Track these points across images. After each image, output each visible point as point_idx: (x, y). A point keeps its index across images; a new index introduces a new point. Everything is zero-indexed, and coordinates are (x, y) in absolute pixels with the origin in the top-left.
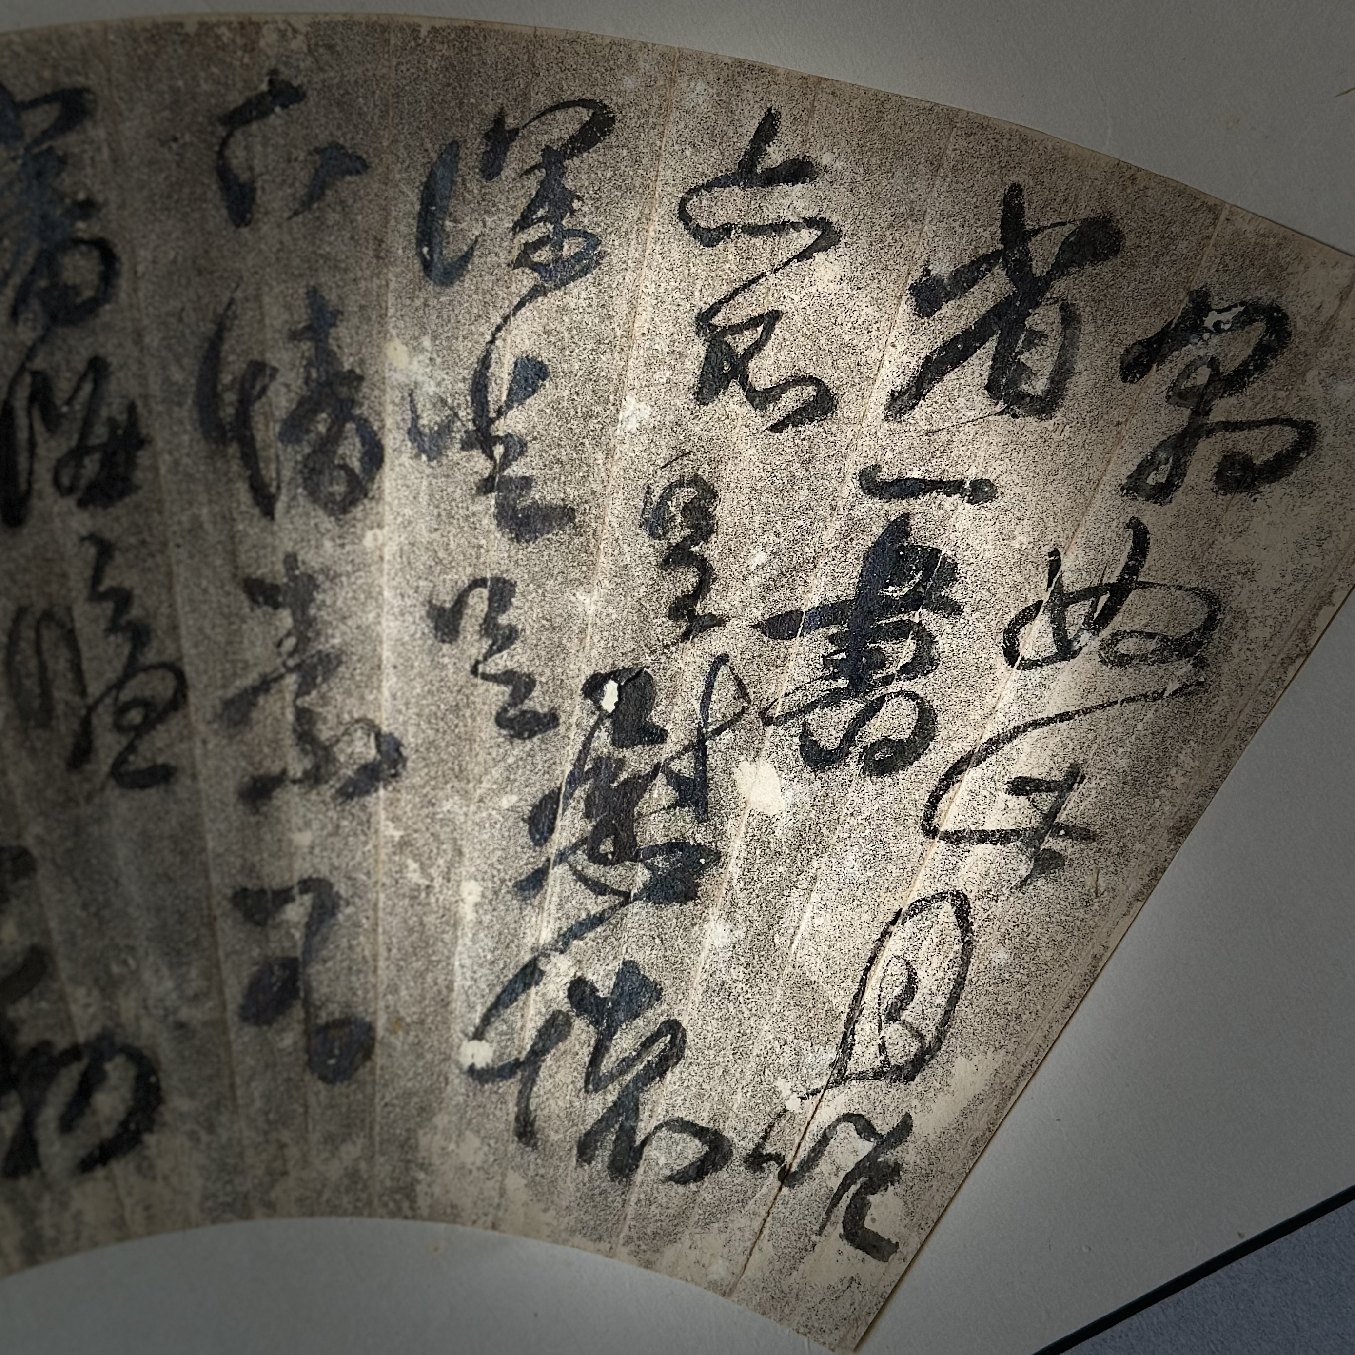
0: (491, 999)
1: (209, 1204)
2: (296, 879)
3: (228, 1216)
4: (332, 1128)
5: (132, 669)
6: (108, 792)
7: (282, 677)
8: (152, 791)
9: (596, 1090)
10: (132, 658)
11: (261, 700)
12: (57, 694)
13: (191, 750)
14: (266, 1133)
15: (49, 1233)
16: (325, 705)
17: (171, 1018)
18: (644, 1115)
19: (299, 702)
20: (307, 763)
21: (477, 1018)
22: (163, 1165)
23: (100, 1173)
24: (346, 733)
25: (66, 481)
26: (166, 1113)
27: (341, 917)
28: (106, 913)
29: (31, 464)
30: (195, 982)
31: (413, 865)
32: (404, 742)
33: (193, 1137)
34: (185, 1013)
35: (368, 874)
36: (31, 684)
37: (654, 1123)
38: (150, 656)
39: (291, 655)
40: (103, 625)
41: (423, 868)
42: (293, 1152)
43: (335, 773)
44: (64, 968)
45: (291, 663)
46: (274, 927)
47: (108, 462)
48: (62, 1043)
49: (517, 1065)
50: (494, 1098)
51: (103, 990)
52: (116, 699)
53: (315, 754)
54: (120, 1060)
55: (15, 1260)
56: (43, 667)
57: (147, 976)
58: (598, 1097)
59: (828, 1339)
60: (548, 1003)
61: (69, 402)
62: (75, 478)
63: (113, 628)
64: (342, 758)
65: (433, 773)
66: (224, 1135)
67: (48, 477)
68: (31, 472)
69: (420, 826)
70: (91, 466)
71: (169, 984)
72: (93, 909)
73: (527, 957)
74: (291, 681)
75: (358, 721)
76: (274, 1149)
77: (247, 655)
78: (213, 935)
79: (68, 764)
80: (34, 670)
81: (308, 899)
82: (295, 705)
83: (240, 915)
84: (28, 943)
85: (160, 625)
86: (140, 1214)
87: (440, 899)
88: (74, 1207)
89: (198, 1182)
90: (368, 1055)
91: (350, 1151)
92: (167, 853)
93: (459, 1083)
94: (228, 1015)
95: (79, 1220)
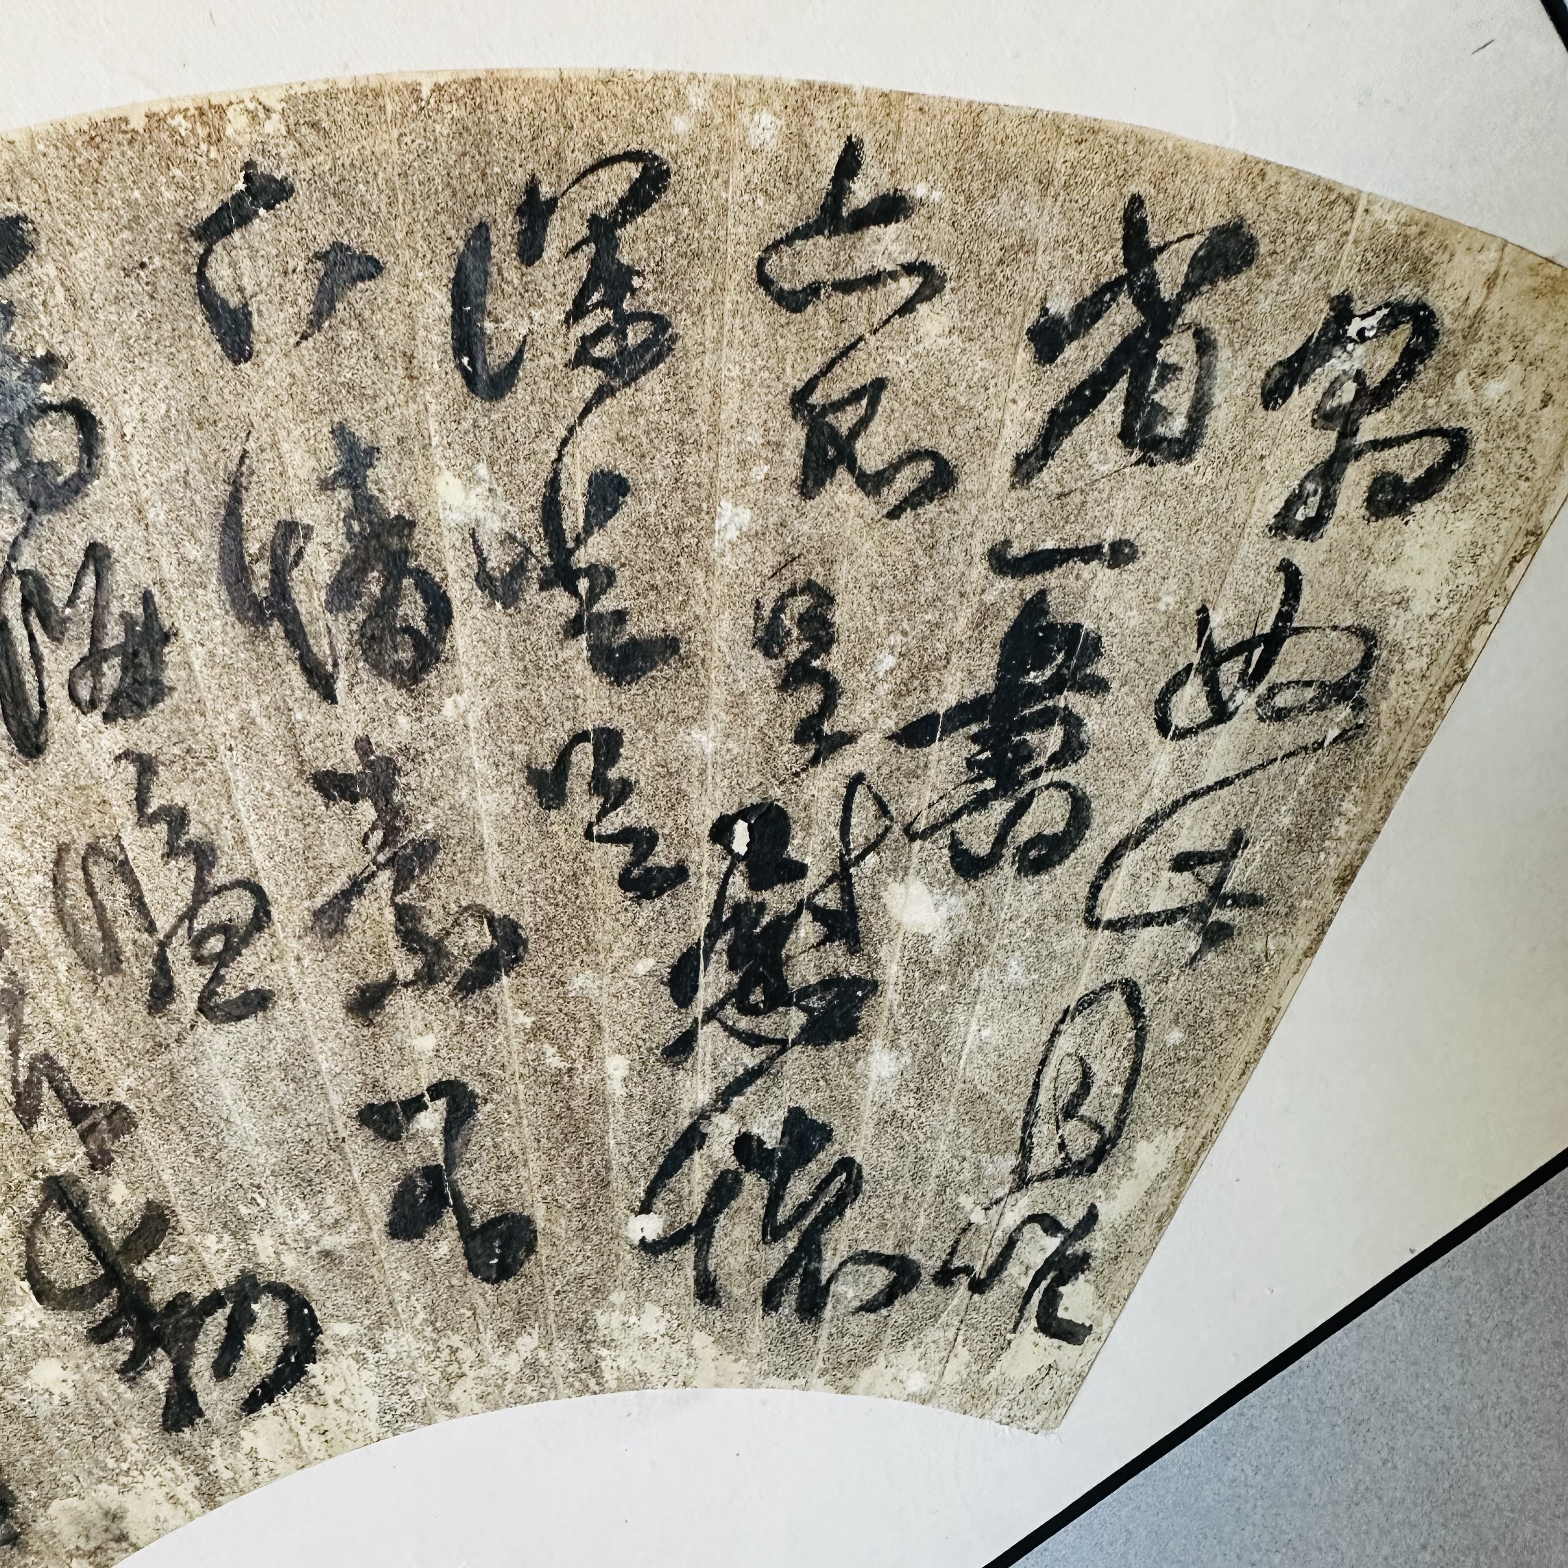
0: (654, 1171)
1: (388, 1417)
2: (425, 1085)
3: (411, 1426)
4: (505, 1325)
5: (201, 894)
6: (200, 1030)
7: (373, 875)
8: (250, 1020)
9: (775, 1240)
10: (200, 880)
11: (355, 902)
12: (122, 935)
13: (285, 970)
14: (435, 1341)
15: (226, 1475)
16: (426, 899)
17: (314, 1249)
18: (827, 1254)
19: (398, 899)
20: (418, 962)
21: (641, 1192)
22: (331, 1391)
23: (267, 1409)
24: (456, 923)
25: (84, 694)
26: (326, 1341)
27: (480, 1116)
28: (223, 1156)
29: (41, 682)
30: (335, 1209)
31: (550, 1050)
32: (522, 923)
33: (359, 1358)
34: (328, 1242)
35: (503, 1067)
36: (90, 929)
37: (838, 1260)
38: (219, 877)
39: (380, 849)
40: (160, 849)
41: (562, 1051)
42: (467, 1354)
43: (450, 969)
44: (186, 1220)
45: (381, 858)
46: (409, 1139)
47: (130, 669)
48: (200, 1292)
49: (689, 1228)
50: (671, 1266)
51: (234, 1234)
52: (190, 929)
53: (424, 952)
54: (266, 1298)
55: (195, 1505)
56: (99, 908)
57: (280, 1211)
58: (778, 1246)
59: (1030, 1424)
60: (714, 1164)
62: (96, 690)
63: (172, 852)
64: (456, 952)
65: (558, 951)
66: (391, 1351)
67: (62, 694)
68: (42, 690)
69: (553, 1008)
70: (111, 673)
71: (305, 1216)
72: (207, 1155)
73: (687, 1123)
74: (385, 878)
75: (466, 909)
76: (445, 1354)
77: (331, 858)
78: (344, 1158)
79: (150, 1007)
80: (90, 912)
81: (441, 1103)
82: (394, 904)
83: (368, 1132)
84: (143, 1200)
85: (225, 840)
86: (317, 1440)
87: (585, 1078)
88: (246, 1446)
89: (372, 1402)
90: (531, 1249)
91: (527, 1343)
92: (277, 1083)
93: (630, 1260)
94: (374, 1235)
95: (254, 1457)
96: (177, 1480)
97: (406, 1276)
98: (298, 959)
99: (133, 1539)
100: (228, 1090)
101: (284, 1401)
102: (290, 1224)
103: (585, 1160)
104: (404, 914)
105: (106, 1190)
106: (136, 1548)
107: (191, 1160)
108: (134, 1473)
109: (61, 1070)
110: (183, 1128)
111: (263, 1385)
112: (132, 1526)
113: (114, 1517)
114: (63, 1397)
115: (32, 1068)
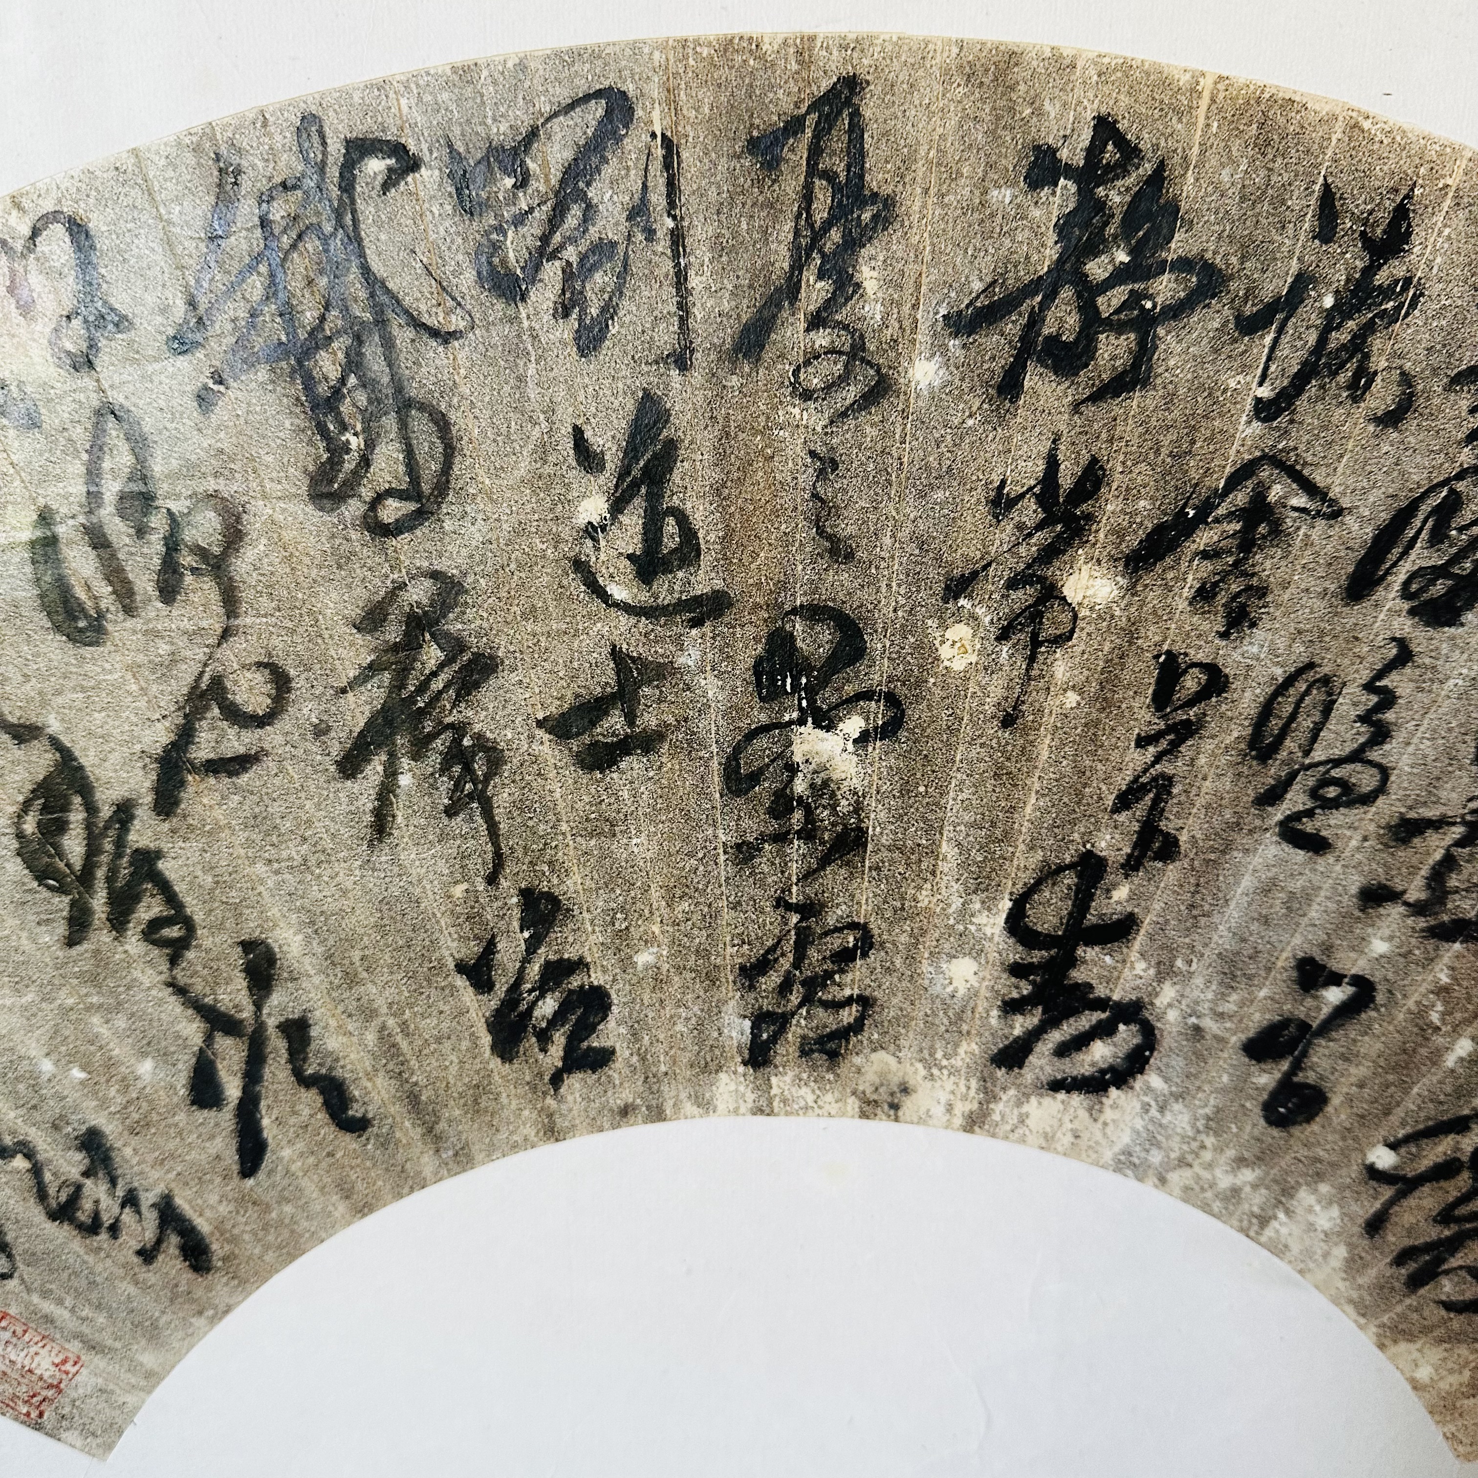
0: (1421, 1126)
1: (1122, 1158)
2: (1353, 972)
3: (1129, 1172)
4: (1246, 1155)
5: (1356, 756)
6: (1268, 835)
7: (1454, 824)
8: (1302, 852)
9: (1440, 1223)
10: (1362, 748)
11: (1429, 832)
12: (1288, 742)
13: (1350, 838)
14: (1198, 1133)
15: (996, 1117)
16: (1468, 861)
17: (1193, 1020)
18: (1459, 1254)
19: (1453, 850)
20: (1423, 896)
21: (1401, 1133)
22: (1109, 1114)
23: (1062, 1096)
24: (1467, 890)
25: (1414, 587)
26: (1139, 1083)
27: (1363, 1015)
28: (1203, 921)
29: (1399, 559)
30: (1229, 1006)
31: (1439, 1008)
33: (1146, 1108)
34: (1208, 1023)
35: (1405, 996)
36: (1275, 724)
37: (1461, 1262)
38: (1374, 755)
39: (1472, 812)
40: (1360, 710)
41: (1443, 1014)
42: (1207, 1156)
43: (1436, 914)
44: (1140, 940)
45: (1468, 818)
46: (1312, 997)
47: (1451, 593)
48: (1101, 991)
49: (1403, 1179)
50: (1372, 1192)
51: (1159, 972)
52: (1328, 771)
53: (1434, 892)
54: (1134, 1028)
55: (958, 1121)
56: (1293, 717)
57: (1199, 981)
58: (1439, 1228)
59: (1461, 1449)
60: (1457, 1149)
61: (1461, 529)
62: (1422, 590)
63: (1363, 719)
64: (1450, 906)
66: (1168, 1117)
67: (1402, 577)
68: (1395, 565)
69: (1465, 984)
70: (1440, 588)
71: (1210, 996)
72: (1195, 912)
73: (1466, 1112)
74: (1458, 831)
76: (1195, 1145)
77: (1443, 794)
78: (1266, 978)
79: (1257, 798)
80: (1285, 715)
81: (1350, 990)
82: (1448, 850)
83: (1295, 974)
84: (1129, 909)
85: (1399, 736)
86: (1069, 1138)
87: (1439, 1040)
88: (1025, 1108)
89: (1125, 1139)
90: (1309, 1120)
91: (1248, 1175)
92: (1278, 902)
93: (1355, 1170)
94: (1234, 1039)
95: (1022, 1120)
96: (965, 1098)
97: (1225, 1078)
98: (1365, 839)
99: (900, 1113)
100: (1247, 882)
101: (1077, 1100)
102: (1197, 993)
103: (1392, 1089)
104: (1449, 863)
105: (1115, 886)
106: (897, 1119)
107: (1182, 908)
108: (945, 1072)
109: (1169, 793)
110: (1198, 885)
111: (1074, 1079)
112: (909, 1106)
113: (905, 1090)
114: (956, 990)
115: (1154, 779)
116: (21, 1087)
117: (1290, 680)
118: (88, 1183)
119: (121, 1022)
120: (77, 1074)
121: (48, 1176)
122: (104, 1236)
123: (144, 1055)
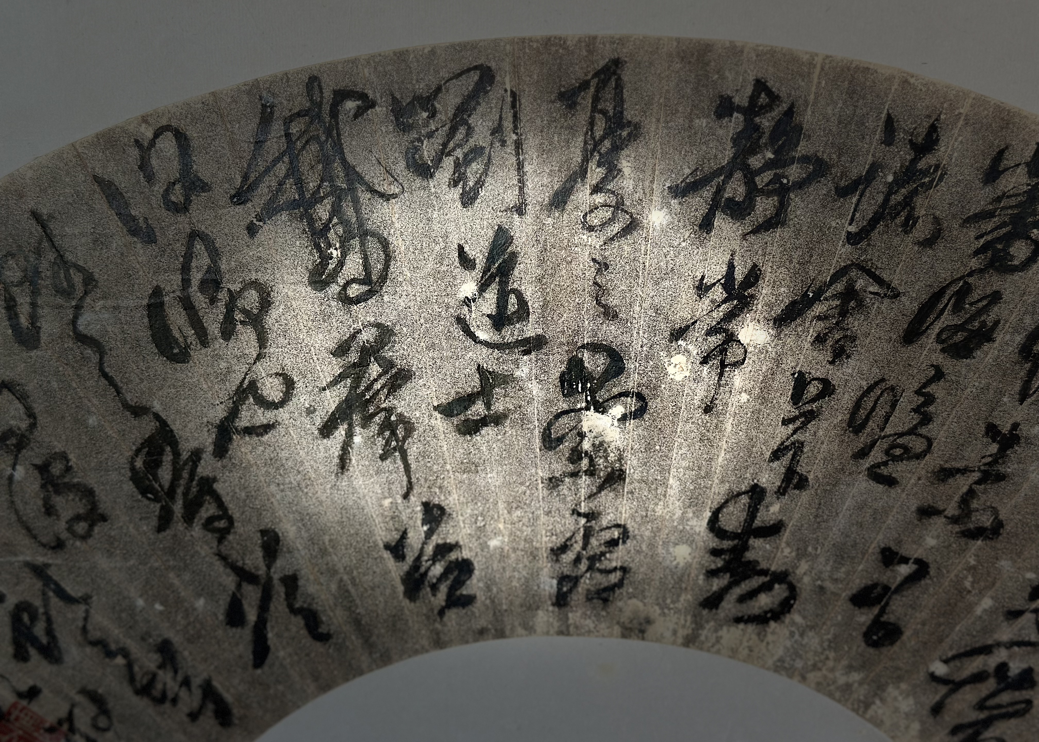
0: (962, 650)
1: (779, 664)
2: (915, 556)
3: (783, 673)
4: (854, 664)
5: (912, 431)
6: (861, 476)
7: (974, 471)
8: (881, 486)
9: (979, 709)
10: (915, 427)
11: (958, 476)
12: (870, 423)
13: (910, 478)
14: (824, 649)
15: (703, 638)
16: (983, 493)
17: (819, 582)
18: (991, 729)
19: (973, 486)
20: (957, 513)
21: (950, 654)
22: (770, 638)
23: (741, 626)
24: (984, 510)
25: (944, 337)
26: (787, 619)
27: (922, 582)
28: (823, 525)
29: (934, 321)
30: (840, 574)
31: (970, 579)
32: (1006, 527)
33: (792, 634)
34: (828, 585)
35: (948, 572)
36: (863, 413)
37: (992, 735)
38: (923, 431)
39: (985, 464)
40: (914, 406)
41: (973, 583)
42: (830, 663)
43: (966, 523)
44: (786, 535)
45: (982, 468)
46: (891, 570)
47: (967, 340)
48: (764, 565)
49: (952, 682)
50: (934, 689)
51: (798, 555)
52: (895, 440)
53: (963, 510)
54: (784, 586)
55: (680, 640)
56: (873, 409)
57: (822, 559)
58: (977, 712)
60: (985, 665)
61: (971, 304)
62: (949, 338)
63: (916, 410)
64: (973, 519)
65: (1007, 547)
66: (805, 641)
67: (937, 331)
68: (932, 324)
69: (986, 565)
70: (959, 337)
71: (828, 568)
72: (818, 520)
73: (990, 642)
74: (976, 476)
75: (993, 508)
76: (823, 657)
77: (966, 454)
78: (862, 559)
79: (853, 455)
80: (869, 408)
81: (914, 567)
82: (970, 487)
83: (880, 557)
84: (780, 518)
85: (937, 421)
86: (746, 651)
87: (971, 598)
88: (720, 633)
89: (780, 652)
90: (892, 643)
91: (856, 677)
92: (868, 515)
93: (922, 675)
94: (844, 594)
95: (718, 640)
96: (684, 626)
97: (839, 618)
98: (919, 479)
99: (645, 635)
100: (849, 503)
101: (751, 628)
102: (820, 567)
103: (942, 627)
104: (971, 493)
105: (771, 504)
106: (643, 639)
107: (811, 517)
108: (672, 611)
109: (802, 451)
110: (820, 504)
111: (749, 616)
112: (651, 631)
113: (648, 621)
114: (678, 564)
115: (793, 443)
116: (124, 615)
117: (871, 389)
118: (161, 673)
119: (187, 576)
120: (158, 607)
121: (136, 669)
122: (167, 705)
123: (199, 595)
